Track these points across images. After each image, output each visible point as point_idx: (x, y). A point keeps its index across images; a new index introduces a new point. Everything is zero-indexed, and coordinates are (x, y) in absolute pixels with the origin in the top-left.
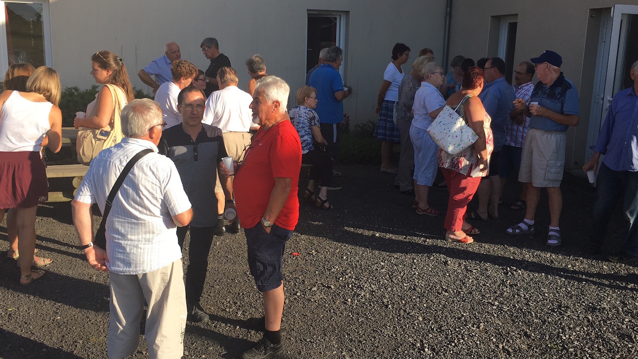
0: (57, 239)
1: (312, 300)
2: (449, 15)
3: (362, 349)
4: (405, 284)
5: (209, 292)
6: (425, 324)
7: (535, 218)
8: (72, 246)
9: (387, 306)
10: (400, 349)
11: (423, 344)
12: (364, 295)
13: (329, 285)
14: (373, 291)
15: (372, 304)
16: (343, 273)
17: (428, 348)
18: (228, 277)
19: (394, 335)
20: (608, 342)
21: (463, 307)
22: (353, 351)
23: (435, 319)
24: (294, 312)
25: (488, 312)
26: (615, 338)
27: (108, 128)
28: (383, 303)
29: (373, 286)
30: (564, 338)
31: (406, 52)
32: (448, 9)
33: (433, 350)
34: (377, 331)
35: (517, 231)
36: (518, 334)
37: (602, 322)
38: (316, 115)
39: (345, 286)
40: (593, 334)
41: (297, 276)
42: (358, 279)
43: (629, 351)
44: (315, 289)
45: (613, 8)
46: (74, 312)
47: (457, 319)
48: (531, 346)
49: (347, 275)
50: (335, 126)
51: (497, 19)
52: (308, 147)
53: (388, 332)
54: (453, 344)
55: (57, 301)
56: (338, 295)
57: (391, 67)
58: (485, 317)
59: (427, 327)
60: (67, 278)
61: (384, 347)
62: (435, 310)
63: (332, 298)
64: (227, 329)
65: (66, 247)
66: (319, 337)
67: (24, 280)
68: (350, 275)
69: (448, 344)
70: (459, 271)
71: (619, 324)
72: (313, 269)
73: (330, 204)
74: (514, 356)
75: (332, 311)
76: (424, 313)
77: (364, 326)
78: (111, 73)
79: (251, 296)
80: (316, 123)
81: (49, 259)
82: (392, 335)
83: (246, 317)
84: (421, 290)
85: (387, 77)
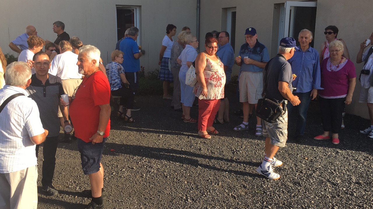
1: (122, 177)
2: (199, 8)
3: (152, 203)
4: (177, 163)
5: (58, 176)
6: (188, 185)
7: (249, 121)
9: (166, 177)
10: (174, 201)
11: (187, 197)
12: (153, 171)
13: (133, 167)
14: (159, 169)
15: (158, 176)
16: (141, 159)
17: (190, 199)
18: (70, 167)
19: (171, 193)
20: (288, 187)
21: (209, 174)
22: (147, 205)
23: (194, 182)
24: (111, 185)
25: (224, 176)
26: (291, 185)
28: (164, 175)
29: (158, 166)
30: (264, 187)
31: (174, 29)
32: (198, 4)
33: (193, 200)
34: (161, 192)
35: (240, 129)
36: (240, 186)
37: (284, 176)
38: (122, 67)
39: (142, 167)
40: (280, 183)
41: (113, 163)
42: (150, 162)
43: (299, 191)
44: (124, 170)
45: (285, 3)
47: (206, 181)
48: (247, 193)
49: (143, 160)
50: (135, 74)
51: (225, 10)
52: (118, 86)
53: (167, 191)
54: (204, 196)
56: (138, 172)
57: (166, 38)
58: (222, 179)
59: (189, 187)
61: (165, 201)
62: (194, 177)
63: (134, 174)
64: (69, 198)
66: (127, 198)
68: (145, 160)
69: (201, 196)
70: (208, 153)
71: (293, 177)
72: (123, 158)
73: (133, 119)
74: (238, 199)
75: (134, 182)
76: (188, 179)
77: (153, 190)
79: (85, 177)
80: (122, 71)
82: (169, 194)
83: (82, 190)
84: (186, 166)
85: (164, 44)
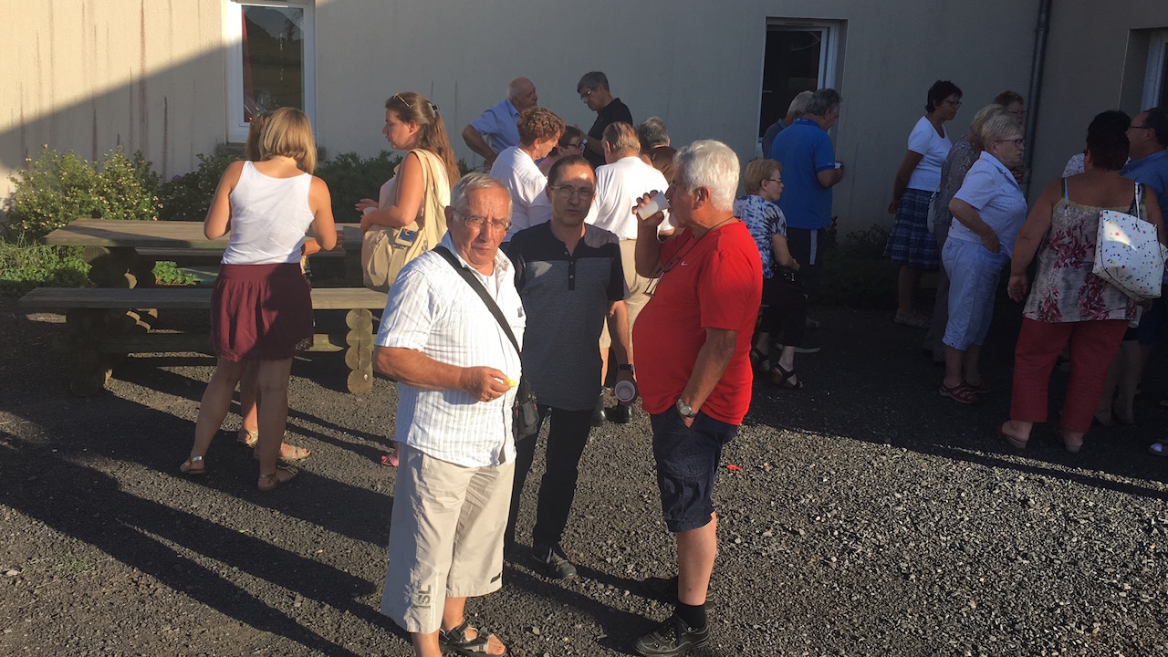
0: (317, 416)
1: (763, 554)
2: (1044, 27)
3: (858, 652)
4: (942, 538)
5: (576, 525)
6: (982, 614)
8: (342, 430)
9: (906, 577)
11: (978, 653)
12: (863, 553)
13: (796, 529)
14: (879, 547)
15: (877, 569)
16: (822, 509)
18: (609, 502)
19: (921, 632)
21: (1058, 588)
22: (841, 654)
23: (1001, 607)
24: (730, 574)
25: (1109, 603)
27: (413, 227)
28: (899, 569)
29: (880, 537)
31: (951, 98)
32: (1043, 17)
34: (887, 622)
38: (781, 214)
39: (826, 533)
41: (735, 507)
44: (769, 533)
46: (346, 544)
47: (1046, 612)
49: (830, 511)
50: (814, 235)
51: (1143, 35)
53: (910, 624)
55: (316, 522)
56: (813, 548)
57: (924, 126)
58: (1104, 612)
59: (986, 621)
60: (334, 484)
61: (900, 653)
62: (1003, 591)
63: (801, 552)
64: (607, 593)
65: (332, 430)
66: (777, 623)
67: (264, 482)
68: (835, 512)
70: (1052, 520)
72: (766, 497)
73: (798, 380)
75: (801, 576)
76: (979, 595)
77: (863, 611)
78: (416, 129)
79: (650, 539)
80: (780, 228)
81: (305, 450)
82: (916, 631)
83: (642, 575)
84: (975, 551)
85: (914, 144)
